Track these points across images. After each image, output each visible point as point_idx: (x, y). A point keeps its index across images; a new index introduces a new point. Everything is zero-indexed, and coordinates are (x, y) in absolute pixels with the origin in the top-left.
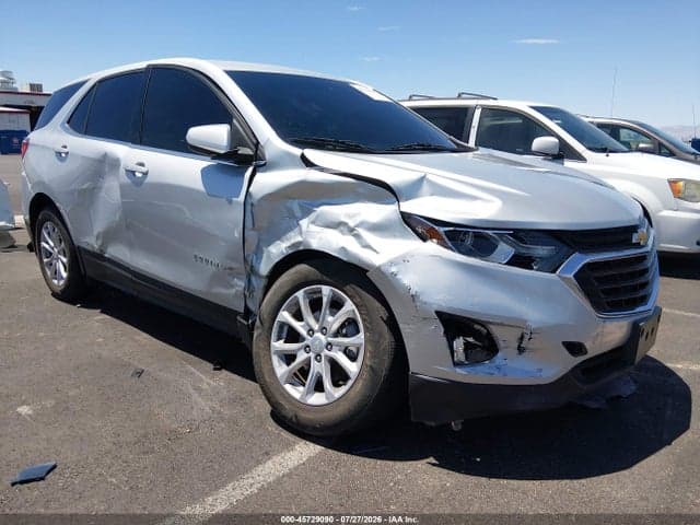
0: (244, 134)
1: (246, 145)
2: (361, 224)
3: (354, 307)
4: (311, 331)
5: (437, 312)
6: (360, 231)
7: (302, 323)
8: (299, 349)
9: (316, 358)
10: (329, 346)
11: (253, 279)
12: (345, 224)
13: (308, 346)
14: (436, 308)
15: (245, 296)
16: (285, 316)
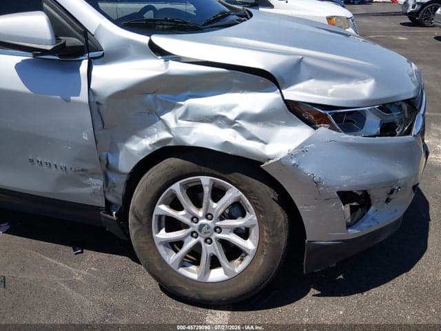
0: (64, 21)
1: (70, 34)
2: (242, 116)
3: (240, 193)
4: (195, 219)
5: (338, 192)
6: (242, 123)
7: (183, 213)
8: (186, 236)
9: (206, 241)
10: (218, 229)
11: (110, 175)
12: (223, 117)
13: (194, 232)
14: (338, 189)
15: (104, 192)
16: (163, 209)
